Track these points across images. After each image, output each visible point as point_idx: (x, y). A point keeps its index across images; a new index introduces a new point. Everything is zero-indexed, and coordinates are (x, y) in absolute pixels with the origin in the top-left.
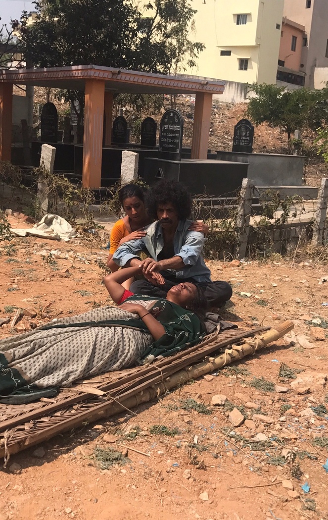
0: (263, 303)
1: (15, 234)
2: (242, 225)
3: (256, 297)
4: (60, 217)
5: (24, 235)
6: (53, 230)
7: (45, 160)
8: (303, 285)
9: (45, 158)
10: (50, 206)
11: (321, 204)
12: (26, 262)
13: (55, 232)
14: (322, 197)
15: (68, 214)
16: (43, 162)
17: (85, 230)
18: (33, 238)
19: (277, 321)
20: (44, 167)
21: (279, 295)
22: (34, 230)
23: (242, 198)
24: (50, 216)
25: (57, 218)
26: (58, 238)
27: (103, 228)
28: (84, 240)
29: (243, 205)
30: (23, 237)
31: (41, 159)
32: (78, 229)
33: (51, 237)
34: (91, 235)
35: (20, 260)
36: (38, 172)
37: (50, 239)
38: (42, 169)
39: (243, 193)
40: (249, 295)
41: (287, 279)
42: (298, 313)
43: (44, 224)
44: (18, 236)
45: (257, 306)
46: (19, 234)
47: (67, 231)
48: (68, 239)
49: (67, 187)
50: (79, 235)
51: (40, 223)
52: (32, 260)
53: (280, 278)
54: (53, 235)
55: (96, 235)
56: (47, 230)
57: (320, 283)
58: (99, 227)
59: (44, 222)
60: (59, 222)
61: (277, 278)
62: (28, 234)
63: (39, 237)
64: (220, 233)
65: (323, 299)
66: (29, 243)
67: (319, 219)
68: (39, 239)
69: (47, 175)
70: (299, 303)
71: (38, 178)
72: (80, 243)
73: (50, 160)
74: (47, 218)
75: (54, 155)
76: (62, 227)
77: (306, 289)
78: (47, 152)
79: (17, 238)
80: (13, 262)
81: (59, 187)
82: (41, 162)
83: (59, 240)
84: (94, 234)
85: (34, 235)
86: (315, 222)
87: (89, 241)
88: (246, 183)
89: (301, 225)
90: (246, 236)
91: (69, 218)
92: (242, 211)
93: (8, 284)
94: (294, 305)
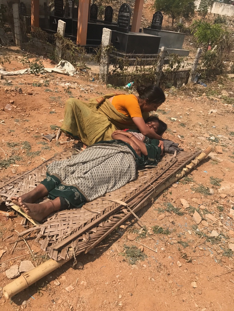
0: (183, 125)
1: (46, 71)
2: (159, 71)
3: (179, 121)
4: (68, 62)
5: (51, 72)
6: (65, 70)
7: (60, 29)
8: (201, 114)
9: (60, 28)
10: (62, 55)
11: (196, 62)
12: (56, 92)
13: (66, 71)
14: (197, 58)
15: (72, 60)
16: (59, 30)
17: (81, 70)
18: (55, 73)
19: (193, 138)
20: (60, 33)
21: (190, 120)
22: (55, 69)
23: (160, 57)
24: (63, 61)
25: (67, 63)
26: (68, 74)
27: (90, 69)
28: (81, 75)
29: (161, 60)
30: (50, 73)
31: (58, 28)
32: (78, 69)
33: (65, 73)
34: (84, 72)
35: (52, 90)
36: (56, 36)
37: (64, 75)
38: (59, 34)
39: (161, 54)
40: (176, 119)
41: (193, 110)
42: (202, 132)
43: (61, 66)
44: (48, 72)
45: (181, 127)
46: (48, 71)
47: (72, 70)
48: (73, 75)
49: (72, 46)
50: (78, 73)
51: (58, 65)
52: (58, 90)
53: (189, 109)
54: (66, 72)
55: (86, 72)
56: (62, 69)
57: (209, 113)
58: (88, 68)
59: (60, 65)
60: (68, 65)
61: (187, 109)
62: (53, 71)
63: (59, 73)
64: (148, 74)
65: (212, 123)
66: (54, 77)
67: (193, 69)
68: (58, 74)
69: (61, 38)
70: (201, 125)
71: (56, 39)
72: (79, 77)
73: (63, 29)
74: (62, 62)
75: (65, 27)
76: (69, 68)
77: (203, 116)
78: (61, 24)
79: (47, 73)
80: (49, 91)
81: (68, 45)
82: (58, 30)
83: (68, 75)
84: (85, 72)
85: (55, 72)
86: (191, 71)
87: (83, 76)
88: (163, 49)
89: (185, 71)
90: (160, 76)
91: (73, 62)
92: (159, 64)
93: (50, 108)
94: (198, 126)
